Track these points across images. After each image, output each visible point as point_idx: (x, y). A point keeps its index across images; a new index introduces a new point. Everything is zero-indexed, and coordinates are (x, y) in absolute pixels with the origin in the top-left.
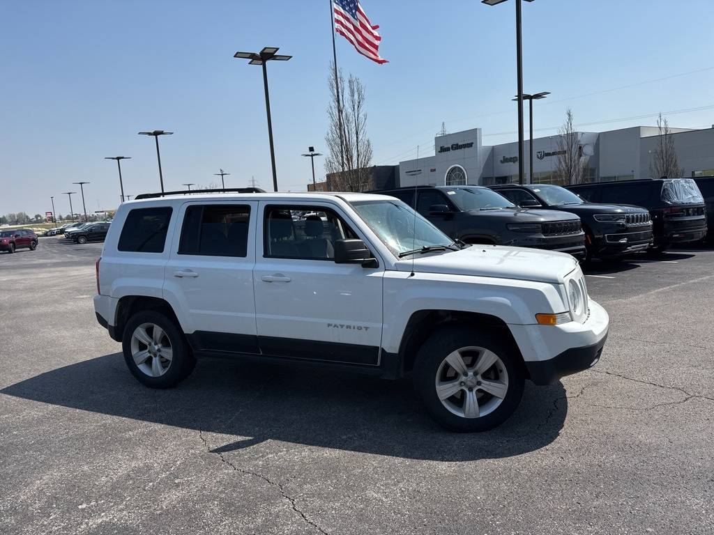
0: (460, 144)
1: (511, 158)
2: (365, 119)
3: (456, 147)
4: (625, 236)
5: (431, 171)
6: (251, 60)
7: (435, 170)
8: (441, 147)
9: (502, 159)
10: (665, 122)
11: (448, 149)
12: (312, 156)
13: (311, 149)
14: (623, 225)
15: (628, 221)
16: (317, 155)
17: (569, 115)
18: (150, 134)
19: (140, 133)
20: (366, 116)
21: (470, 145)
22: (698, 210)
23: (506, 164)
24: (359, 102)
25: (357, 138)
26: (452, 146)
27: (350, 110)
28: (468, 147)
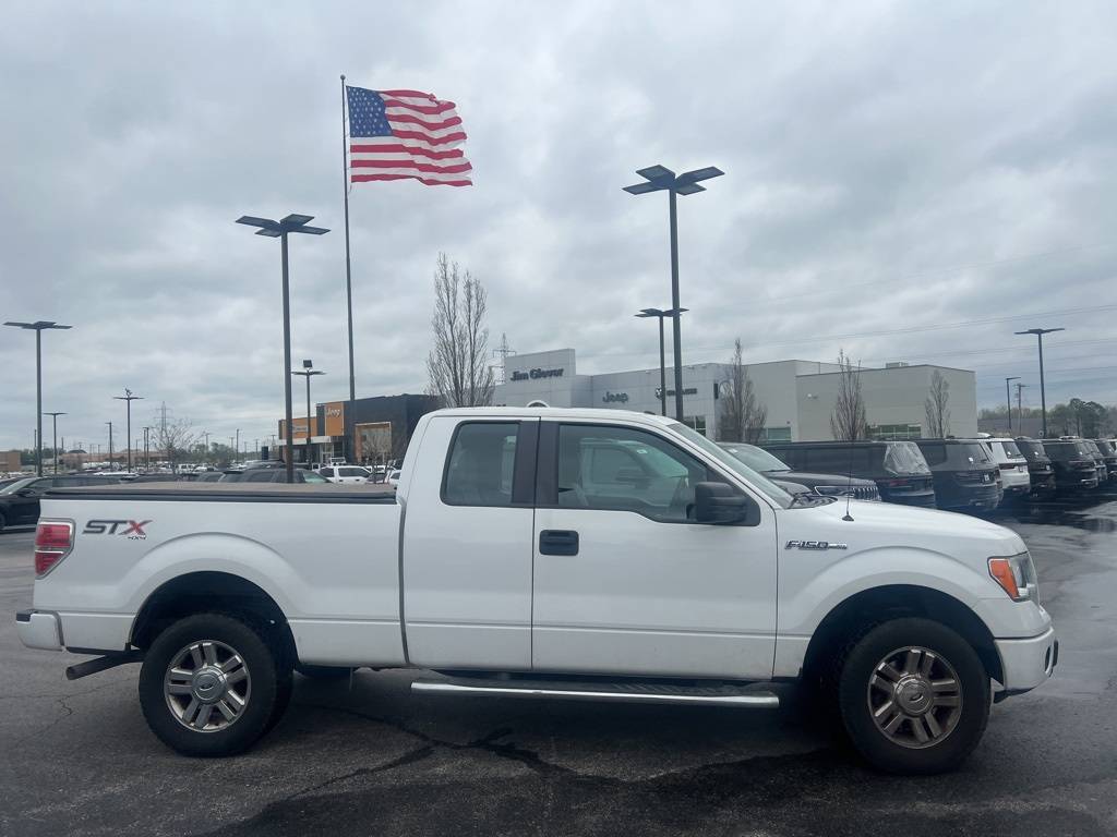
0: (545, 369)
1: (618, 396)
2: (486, 337)
3: (538, 374)
6: (260, 229)
8: (515, 373)
9: (605, 395)
11: (524, 377)
12: (308, 374)
13: (308, 364)
16: (317, 373)
18: (26, 326)
19: (8, 324)
20: (487, 333)
24: (478, 313)
25: (473, 362)
26: (532, 372)
27: (464, 323)
28: (556, 375)
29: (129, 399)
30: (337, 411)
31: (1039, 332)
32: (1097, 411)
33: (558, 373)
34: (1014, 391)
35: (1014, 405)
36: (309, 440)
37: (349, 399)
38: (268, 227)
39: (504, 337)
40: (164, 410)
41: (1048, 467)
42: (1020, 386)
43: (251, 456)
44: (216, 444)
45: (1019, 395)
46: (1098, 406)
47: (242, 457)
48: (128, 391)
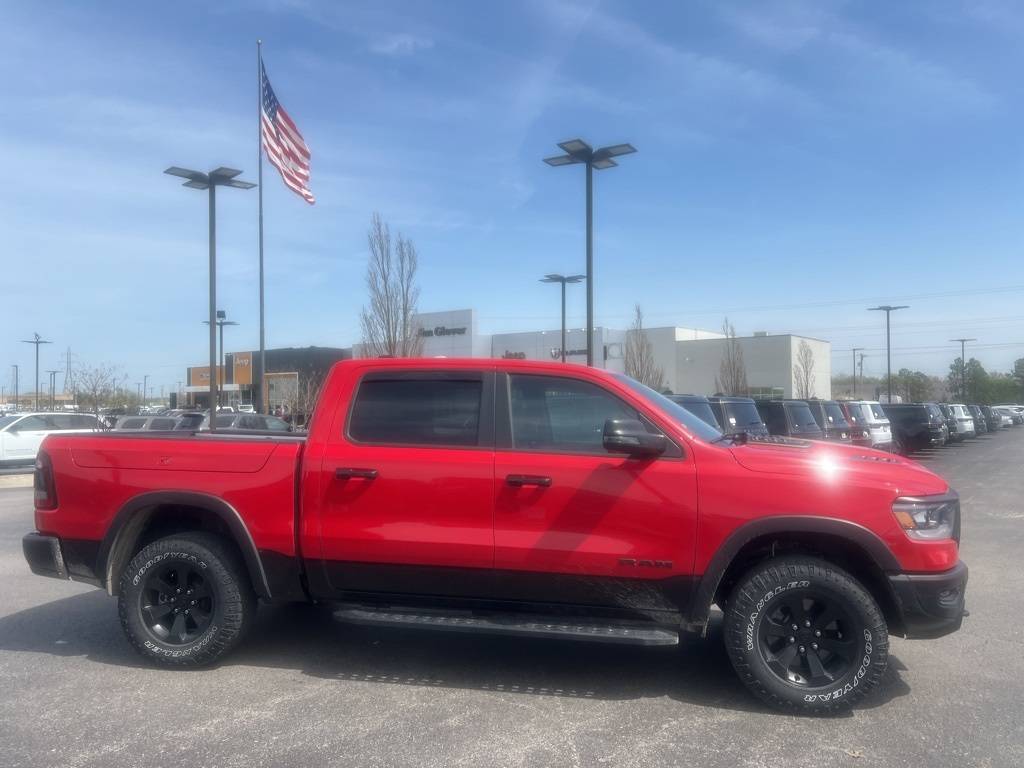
0: (449, 327)
1: (517, 354)
3: (442, 332)
6: (187, 180)
8: (421, 330)
9: (503, 354)
12: (221, 324)
13: (221, 315)
16: (230, 323)
26: (436, 330)
28: (459, 333)
29: (37, 343)
30: (246, 362)
31: (888, 309)
32: (922, 380)
33: (461, 331)
34: (858, 360)
35: (858, 372)
37: (259, 349)
38: (196, 179)
40: (69, 354)
42: (862, 357)
43: (156, 401)
45: (861, 364)
46: (922, 376)
47: (146, 402)
48: (37, 335)
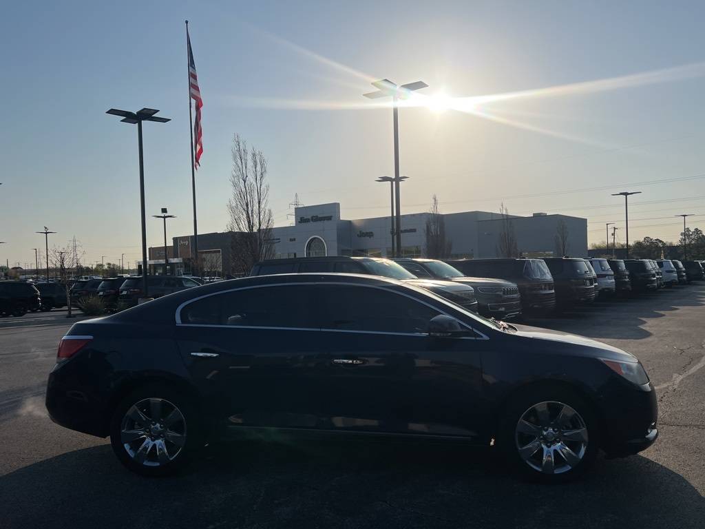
0: (320, 216)
1: (367, 233)
2: (267, 190)
3: (316, 219)
4: (503, 306)
5: (291, 240)
6: (123, 118)
7: (294, 239)
9: (359, 233)
10: (506, 210)
11: (307, 220)
12: (165, 217)
13: (164, 210)
14: (501, 296)
15: (504, 294)
16: (171, 216)
17: (435, 200)
20: (268, 187)
21: (329, 218)
22: (548, 285)
23: (363, 238)
24: (262, 174)
25: (259, 207)
26: (312, 218)
27: (253, 180)
28: (328, 220)
29: (46, 233)
31: (626, 194)
32: (660, 244)
34: (611, 232)
35: (611, 241)
36: (167, 261)
37: (193, 234)
38: (129, 117)
39: (296, 195)
41: (627, 277)
42: (614, 229)
44: (109, 264)
45: (613, 234)
46: (661, 241)
48: (46, 228)
